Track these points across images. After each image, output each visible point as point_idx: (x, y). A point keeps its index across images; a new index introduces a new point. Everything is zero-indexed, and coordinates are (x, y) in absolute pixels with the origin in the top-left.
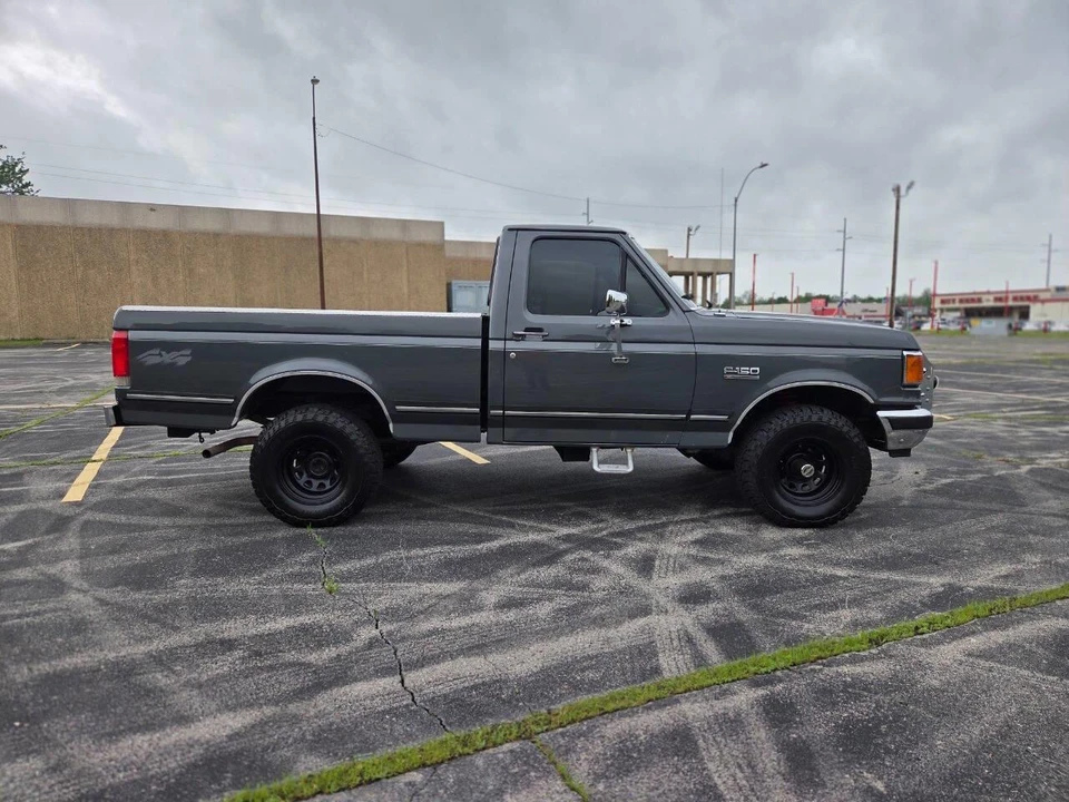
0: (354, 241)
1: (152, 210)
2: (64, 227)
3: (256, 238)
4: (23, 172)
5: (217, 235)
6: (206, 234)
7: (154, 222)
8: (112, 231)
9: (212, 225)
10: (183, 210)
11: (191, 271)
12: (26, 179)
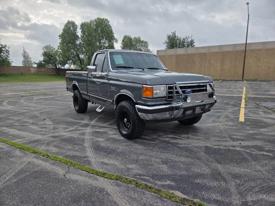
0: (259, 50)
1: (203, 48)
2: (184, 54)
3: (228, 52)
4: (194, 43)
5: (217, 52)
6: (215, 53)
7: (203, 51)
8: (194, 54)
9: (217, 50)
10: (210, 47)
11: (210, 62)
12: (194, 44)
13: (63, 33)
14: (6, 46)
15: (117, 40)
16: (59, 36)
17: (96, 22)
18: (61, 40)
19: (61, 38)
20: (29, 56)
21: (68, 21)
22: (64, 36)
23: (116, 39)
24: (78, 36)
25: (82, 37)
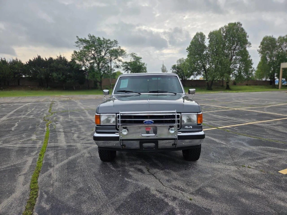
13: (190, 46)
14: (144, 64)
15: (250, 44)
16: (187, 49)
17: (225, 28)
18: (188, 53)
19: (188, 51)
20: (167, 70)
21: (197, 33)
22: (191, 48)
23: (250, 42)
24: (205, 47)
25: (210, 46)
